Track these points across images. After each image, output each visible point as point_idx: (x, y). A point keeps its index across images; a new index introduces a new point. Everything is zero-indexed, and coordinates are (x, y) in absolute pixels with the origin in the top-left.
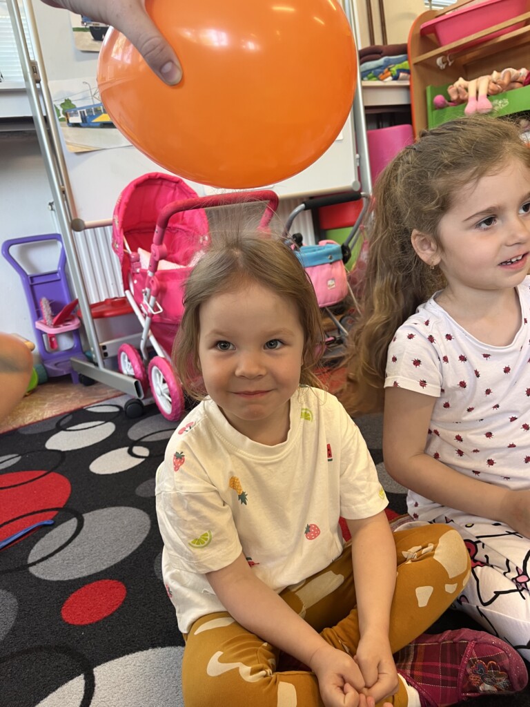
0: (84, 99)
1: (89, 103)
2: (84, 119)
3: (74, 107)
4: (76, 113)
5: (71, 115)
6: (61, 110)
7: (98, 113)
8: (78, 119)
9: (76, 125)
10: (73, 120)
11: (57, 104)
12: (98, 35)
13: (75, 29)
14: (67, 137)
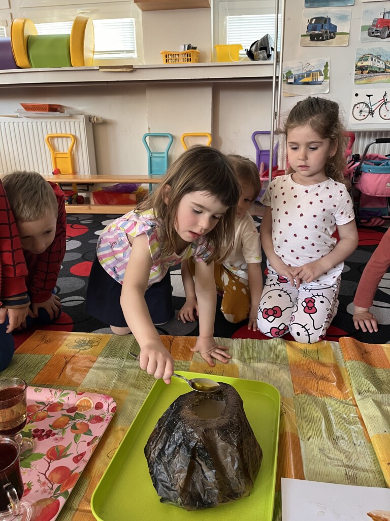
0: (298, 70)
1: (300, 72)
2: (295, 80)
3: (292, 74)
4: (292, 77)
5: (289, 79)
6: (285, 76)
7: (303, 77)
8: (292, 80)
9: (291, 83)
10: (289, 81)
11: (284, 73)
12: (313, 38)
13: (302, 36)
14: (284, 89)
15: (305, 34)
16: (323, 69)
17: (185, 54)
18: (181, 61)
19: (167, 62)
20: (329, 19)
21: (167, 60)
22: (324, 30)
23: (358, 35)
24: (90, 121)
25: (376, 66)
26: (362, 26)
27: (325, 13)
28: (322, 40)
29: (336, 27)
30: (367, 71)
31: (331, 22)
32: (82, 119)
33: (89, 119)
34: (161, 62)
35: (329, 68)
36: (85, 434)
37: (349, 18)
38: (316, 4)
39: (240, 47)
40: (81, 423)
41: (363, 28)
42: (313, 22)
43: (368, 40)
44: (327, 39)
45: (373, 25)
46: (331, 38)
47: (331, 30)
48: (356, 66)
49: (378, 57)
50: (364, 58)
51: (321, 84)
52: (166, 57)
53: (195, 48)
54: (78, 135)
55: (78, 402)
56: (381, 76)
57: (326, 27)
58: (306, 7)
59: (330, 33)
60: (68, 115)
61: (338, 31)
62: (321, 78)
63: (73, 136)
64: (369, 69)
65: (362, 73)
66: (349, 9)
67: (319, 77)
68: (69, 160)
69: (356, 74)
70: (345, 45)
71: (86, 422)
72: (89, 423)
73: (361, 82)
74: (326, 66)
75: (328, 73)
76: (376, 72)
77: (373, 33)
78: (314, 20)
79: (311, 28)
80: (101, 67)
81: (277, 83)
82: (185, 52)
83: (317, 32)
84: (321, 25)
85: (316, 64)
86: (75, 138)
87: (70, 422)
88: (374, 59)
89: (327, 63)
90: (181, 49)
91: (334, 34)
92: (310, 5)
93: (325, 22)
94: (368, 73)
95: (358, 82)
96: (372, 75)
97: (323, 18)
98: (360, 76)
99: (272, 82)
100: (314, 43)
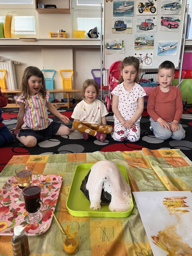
0: (111, 43)
1: (112, 44)
2: (110, 47)
4: (109, 46)
5: (108, 47)
6: (106, 45)
7: (113, 46)
8: (109, 47)
9: (108, 49)
10: (108, 48)
11: (105, 44)
12: (117, 29)
13: (112, 28)
14: (106, 51)
15: (114, 28)
16: (121, 43)
17: (60, 34)
18: (59, 37)
19: (52, 37)
20: (123, 22)
21: (52, 36)
22: (121, 26)
23: (135, 29)
24: (13, 63)
25: (143, 42)
26: (137, 25)
27: (122, 19)
28: (121, 31)
29: (126, 25)
30: (139, 44)
31: (124, 23)
32: (9, 62)
33: (13, 62)
34: (49, 37)
35: (124, 43)
36: (52, 188)
37: (132, 21)
38: (118, 15)
39: (85, 32)
40: (49, 185)
41: (137, 26)
42: (117, 23)
43: (139, 31)
44: (123, 30)
45: (141, 25)
46: (125, 30)
47: (125, 27)
48: (135, 42)
49: (144, 38)
50: (138, 39)
51: (121, 49)
52: (51, 35)
53: (65, 32)
54: (8, 70)
55: (45, 179)
56: (145, 47)
57: (122, 25)
58: (114, 16)
59: (124, 28)
60: (3, 61)
61: (127, 27)
62: (121, 47)
63: (5, 70)
64: (140, 44)
65: (137, 45)
66: (131, 18)
67: (120, 46)
68: (4, 82)
69: (135, 45)
70: (130, 33)
71: (51, 185)
72: (53, 185)
73: (137, 49)
74: (123, 42)
75: (124, 45)
76: (143, 45)
77: (141, 28)
78: (117, 22)
79: (116, 25)
80: (20, 39)
81: (103, 48)
82: (60, 33)
83: (118, 27)
84: (120, 24)
85: (119, 41)
86: (7, 72)
87: (44, 185)
88: (142, 39)
89: (123, 40)
90: (58, 32)
91: (126, 28)
92: (115, 15)
93: (122, 23)
94: (140, 45)
95: (136, 49)
96: (142, 46)
97: (121, 21)
98: (137, 46)
99: (100, 48)
100: (117, 32)
